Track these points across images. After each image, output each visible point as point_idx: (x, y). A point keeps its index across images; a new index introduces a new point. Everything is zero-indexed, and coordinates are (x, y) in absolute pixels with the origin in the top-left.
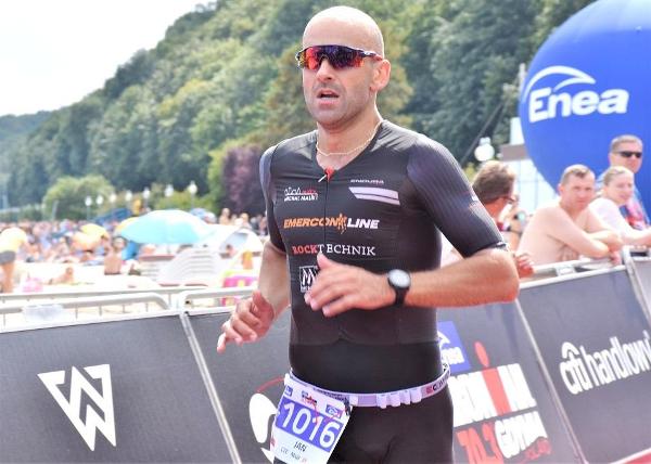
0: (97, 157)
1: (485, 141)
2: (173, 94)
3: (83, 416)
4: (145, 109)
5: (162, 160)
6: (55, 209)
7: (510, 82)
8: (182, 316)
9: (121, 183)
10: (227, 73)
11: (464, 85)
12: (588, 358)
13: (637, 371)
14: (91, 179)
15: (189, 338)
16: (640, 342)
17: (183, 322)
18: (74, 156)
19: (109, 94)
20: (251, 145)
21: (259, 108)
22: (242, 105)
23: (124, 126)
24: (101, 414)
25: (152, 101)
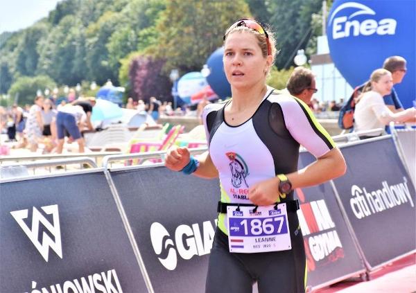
0: (45, 63)
1: (301, 52)
2: (95, 21)
3: (40, 240)
4: (76, 31)
5: (89, 65)
6: (16, 98)
7: (316, 13)
8: (105, 173)
9: (61, 81)
10: (131, 8)
11: (287, 15)
12: (368, 195)
13: (399, 203)
14: (41, 78)
15: (111, 186)
16: (401, 185)
17: (106, 176)
18: (29, 62)
19: (52, 21)
20: (148, 55)
21: (153, 30)
22: (141, 28)
23: (62, 43)
24: (53, 237)
25: (81, 26)
